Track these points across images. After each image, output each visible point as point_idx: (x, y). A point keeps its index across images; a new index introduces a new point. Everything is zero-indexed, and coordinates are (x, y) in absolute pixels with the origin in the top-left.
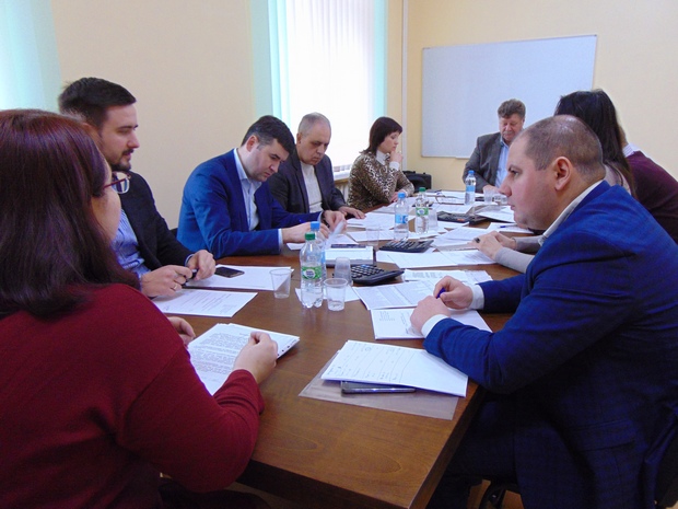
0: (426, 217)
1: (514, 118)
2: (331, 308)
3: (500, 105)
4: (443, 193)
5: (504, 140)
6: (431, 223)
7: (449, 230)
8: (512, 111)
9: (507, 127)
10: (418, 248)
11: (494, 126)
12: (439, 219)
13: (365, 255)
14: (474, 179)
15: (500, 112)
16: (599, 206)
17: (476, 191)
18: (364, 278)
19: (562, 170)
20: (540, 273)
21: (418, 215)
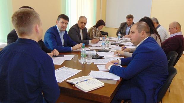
0: (108, 44)
1: (131, 19)
2: (88, 64)
3: (127, 16)
4: (112, 38)
5: (128, 25)
6: (109, 45)
7: (114, 47)
8: (130, 17)
9: (129, 21)
10: (107, 51)
11: (125, 20)
12: (111, 44)
13: (94, 53)
14: (120, 34)
15: (127, 17)
16: (148, 41)
17: (121, 38)
18: (94, 57)
19: (143, 33)
20: (135, 55)
21: (106, 43)
